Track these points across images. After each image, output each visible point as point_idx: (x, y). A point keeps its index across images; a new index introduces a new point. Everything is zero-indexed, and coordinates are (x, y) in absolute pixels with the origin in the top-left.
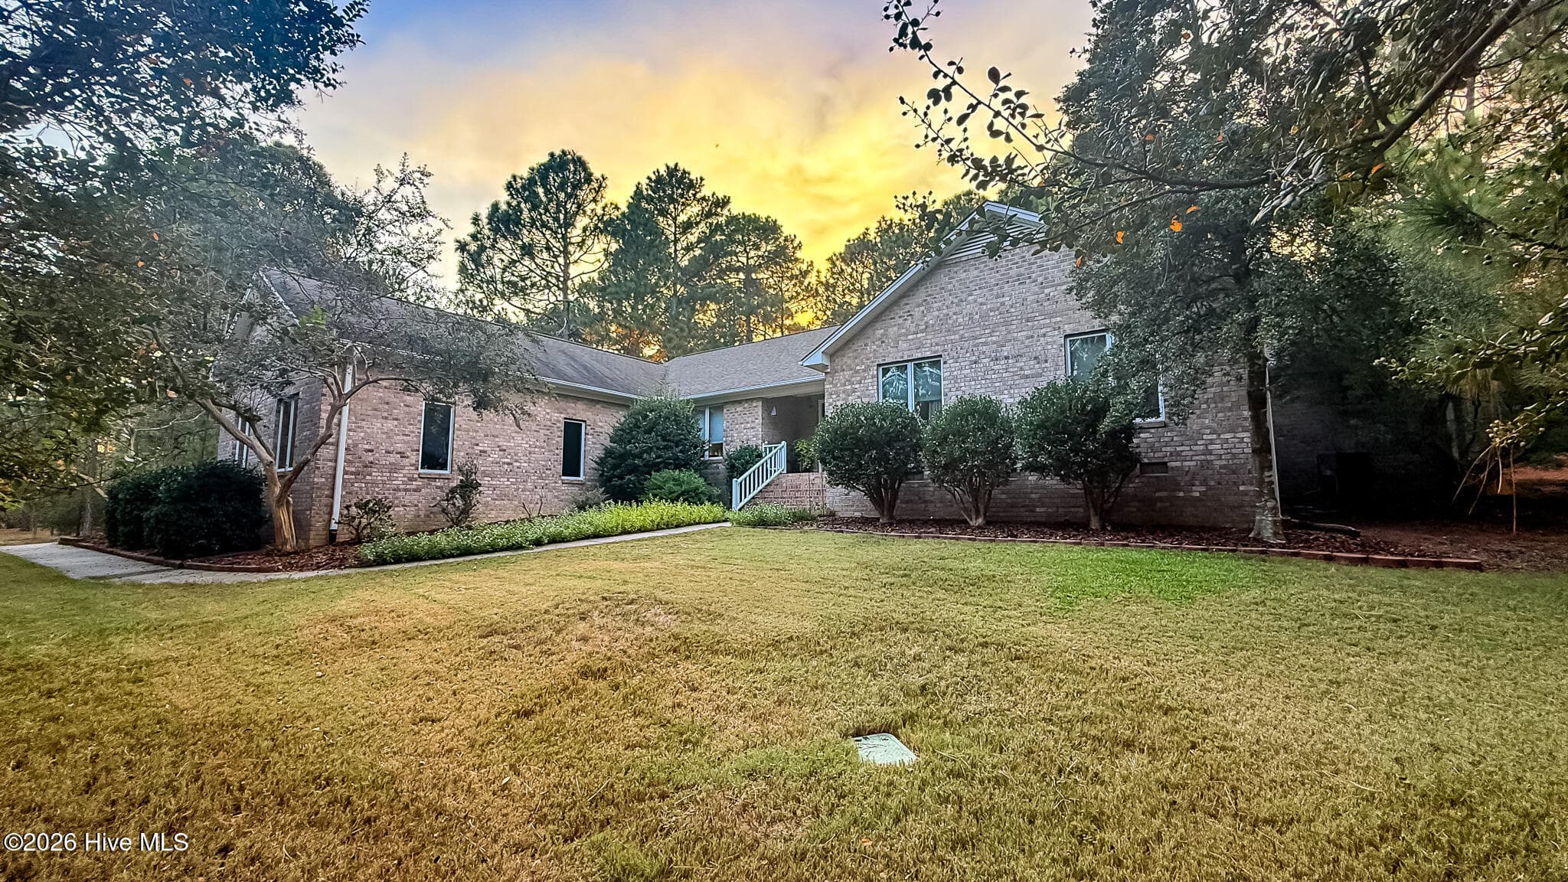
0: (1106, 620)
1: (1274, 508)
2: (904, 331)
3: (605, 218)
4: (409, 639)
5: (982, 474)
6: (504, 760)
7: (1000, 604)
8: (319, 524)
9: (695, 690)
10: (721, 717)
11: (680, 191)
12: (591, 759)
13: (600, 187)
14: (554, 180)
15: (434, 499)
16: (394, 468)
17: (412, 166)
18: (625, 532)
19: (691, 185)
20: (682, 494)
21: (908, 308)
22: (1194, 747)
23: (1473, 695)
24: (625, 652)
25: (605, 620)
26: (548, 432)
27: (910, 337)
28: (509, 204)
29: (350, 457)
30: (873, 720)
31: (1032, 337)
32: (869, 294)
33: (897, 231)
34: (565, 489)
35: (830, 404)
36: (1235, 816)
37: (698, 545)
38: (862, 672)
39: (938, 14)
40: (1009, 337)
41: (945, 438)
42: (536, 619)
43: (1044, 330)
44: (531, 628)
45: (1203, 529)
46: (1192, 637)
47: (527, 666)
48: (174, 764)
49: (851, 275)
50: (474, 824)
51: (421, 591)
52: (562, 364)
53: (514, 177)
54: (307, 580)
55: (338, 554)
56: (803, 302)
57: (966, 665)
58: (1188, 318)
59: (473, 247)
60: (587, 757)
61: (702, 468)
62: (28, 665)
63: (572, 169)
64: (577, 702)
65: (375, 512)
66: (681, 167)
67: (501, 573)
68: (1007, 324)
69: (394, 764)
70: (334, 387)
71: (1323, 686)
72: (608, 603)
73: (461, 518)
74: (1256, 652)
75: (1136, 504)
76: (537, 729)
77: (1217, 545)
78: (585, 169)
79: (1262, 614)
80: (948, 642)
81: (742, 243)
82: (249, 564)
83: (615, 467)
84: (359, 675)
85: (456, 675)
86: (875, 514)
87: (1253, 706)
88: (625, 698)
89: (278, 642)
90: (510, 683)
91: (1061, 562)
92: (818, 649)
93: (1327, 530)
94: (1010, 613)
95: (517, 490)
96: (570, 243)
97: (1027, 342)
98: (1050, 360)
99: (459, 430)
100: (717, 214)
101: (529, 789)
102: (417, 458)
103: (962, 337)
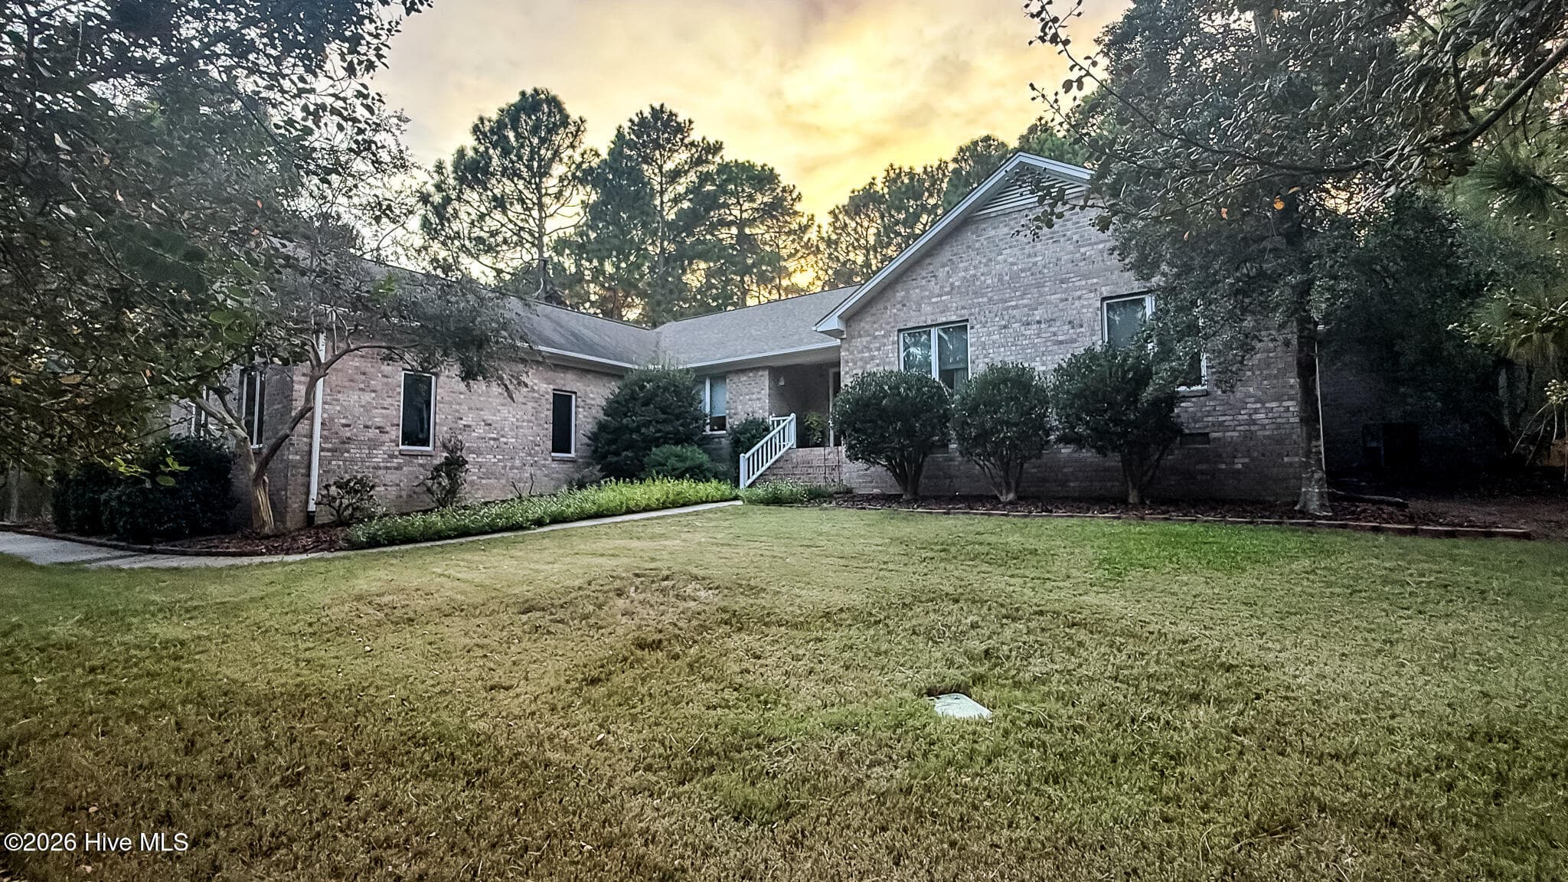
0: (1157, 590)
1: (1320, 480)
2: (927, 293)
3: (584, 166)
4: (446, 616)
5: (1015, 447)
6: (591, 721)
7: (1048, 575)
8: (295, 505)
9: (759, 658)
10: (792, 681)
11: (666, 135)
12: (677, 718)
13: (578, 130)
14: (526, 122)
15: (417, 477)
16: (374, 444)
17: (388, 109)
18: (630, 511)
19: (680, 129)
20: (687, 471)
21: (931, 268)
22: (1258, 697)
23: (1520, 650)
24: (675, 625)
25: (644, 596)
26: (537, 405)
27: (934, 300)
28: (476, 150)
29: (325, 433)
30: (943, 681)
31: (1066, 300)
32: (876, 251)
33: (906, 181)
34: (551, 466)
35: (846, 373)
36: (1302, 752)
37: (714, 523)
38: (922, 639)
39: (1079, 14)
40: (1041, 300)
41: (976, 408)
42: (573, 595)
43: (1079, 293)
44: (570, 603)
45: (1246, 501)
46: (1245, 604)
47: (579, 639)
49: (855, 230)
50: (584, 773)
51: (437, 570)
52: (548, 329)
53: (482, 119)
54: (303, 562)
55: (324, 537)
56: (803, 261)
57: (1025, 631)
58: (1238, 280)
59: (437, 198)
61: (704, 442)
63: (546, 110)
64: (642, 671)
65: (356, 492)
66: (668, 108)
67: (514, 552)
68: (1039, 285)
69: (483, 725)
71: (1377, 645)
72: (642, 579)
73: (449, 499)
74: (1310, 616)
75: (1176, 477)
76: (611, 694)
77: (1261, 517)
78: (561, 110)
79: (1313, 582)
80: (1004, 611)
81: (734, 194)
82: (228, 548)
83: (610, 442)
84: (408, 649)
85: (509, 648)
86: (896, 490)
87: (1311, 663)
88: (690, 666)
89: (309, 620)
90: (569, 655)
91: (1103, 536)
92: (872, 619)
93: (1374, 503)
94: (1061, 584)
95: (504, 467)
96: (546, 194)
97: (1061, 306)
98: (1085, 325)
99: (441, 402)
100: (707, 162)
101: (626, 744)
102: (397, 433)
103: (990, 299)
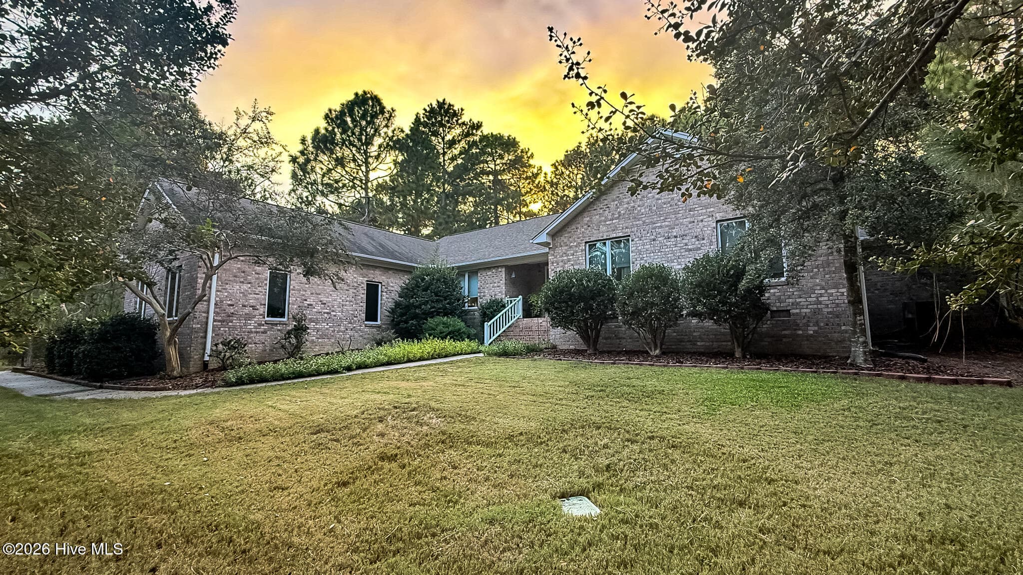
0: (737, 421)
1: (865, 342)
2: (603, 218)
3: (394, 138)
4: (264, 436)
5: (658, 319)
6: (330, 513)
7: (665, 410)
8: (196, 357)
9: (455, 468)
10: (473, 486)
11: (447, 118)
12: (387, 512)
13: (391, 116)
14: (358, 112)
15: (276, 338)
16: (249, 317)
17: (261, 107)
18: (409, 361)
19: (455, 114)
20: (449, 333)
21: (606, 202)
23: (982, 472)
24: (409, 443)
25: (396, 422)
26: (355, 291)
27: (608, 223)
28: (326, 129)
29: (217, 310)
30: (573, 487)
31: (693, 222)
32: (582, 190)
33: (601, 144)
34: (366, 329)
35: (552, 270)
37: (460, 370)
38: (567, 456)
40: (677, 222)
41: (632, 294)
42: (349, 422)
43: (701, 218)
44: (346, 427)
45: (814, 357)
46: (795, 433)
47: (344, 453)
48: (116, 518)
49: (569, 176)
50: (313, 553)
51: (270, 403)
52: (365, 243)
53: (330, 110)
54: (190, 396)
55: (210, 378)
56: (535, 196)
57: (638, 451)
58: (799, 210)
59: (301, 160)
60: (384, 511)
61: (463, 315)
62: (8, 455)
63: (371, 104)
64: (377, 476)
65: (235, 348)
66: (447, 101)
67: (325, 390)
68: (676, 213)
69: (259, 516)
70: (207, 261)
72: (398, 410)
73: (295, 351)
74: (838, 443)
75: (769, 340)
76: (351, 494)
77: (823, 368)
78: (380, 104)
79: (846, 417)
80: (627, 436)
81: (491, 154)
82: (148, 385)
83: (402, 315)
84: (232, 459)
85: (296, 459)
87: (829, 478)
88: (409, 473)
89: (175, 438)
90: (333, 464)
91: (711, 382)
92: (539, 441)
93: (904, 358)
94: (672, 416)
95: (334, 331)
96: (370, 156)
97: (690, 225)
98: (706, 238)
99: (293, 290)
100: (473, 134)
101: (347, 531)
102: (264, 310)
103: (644, 222)
